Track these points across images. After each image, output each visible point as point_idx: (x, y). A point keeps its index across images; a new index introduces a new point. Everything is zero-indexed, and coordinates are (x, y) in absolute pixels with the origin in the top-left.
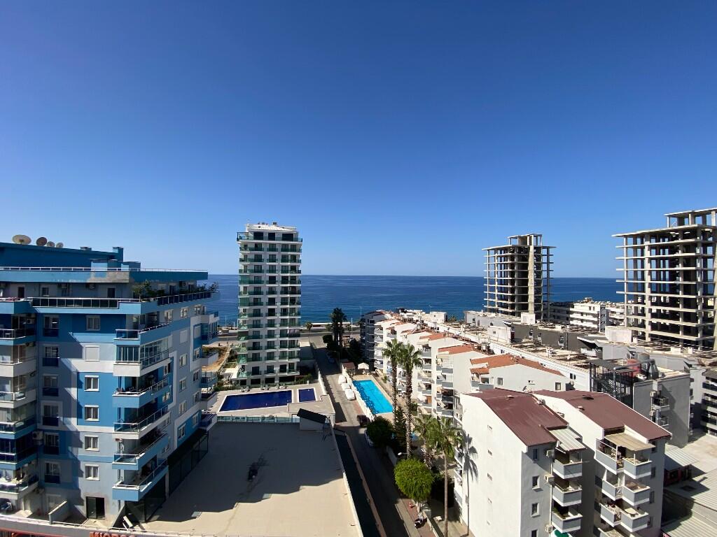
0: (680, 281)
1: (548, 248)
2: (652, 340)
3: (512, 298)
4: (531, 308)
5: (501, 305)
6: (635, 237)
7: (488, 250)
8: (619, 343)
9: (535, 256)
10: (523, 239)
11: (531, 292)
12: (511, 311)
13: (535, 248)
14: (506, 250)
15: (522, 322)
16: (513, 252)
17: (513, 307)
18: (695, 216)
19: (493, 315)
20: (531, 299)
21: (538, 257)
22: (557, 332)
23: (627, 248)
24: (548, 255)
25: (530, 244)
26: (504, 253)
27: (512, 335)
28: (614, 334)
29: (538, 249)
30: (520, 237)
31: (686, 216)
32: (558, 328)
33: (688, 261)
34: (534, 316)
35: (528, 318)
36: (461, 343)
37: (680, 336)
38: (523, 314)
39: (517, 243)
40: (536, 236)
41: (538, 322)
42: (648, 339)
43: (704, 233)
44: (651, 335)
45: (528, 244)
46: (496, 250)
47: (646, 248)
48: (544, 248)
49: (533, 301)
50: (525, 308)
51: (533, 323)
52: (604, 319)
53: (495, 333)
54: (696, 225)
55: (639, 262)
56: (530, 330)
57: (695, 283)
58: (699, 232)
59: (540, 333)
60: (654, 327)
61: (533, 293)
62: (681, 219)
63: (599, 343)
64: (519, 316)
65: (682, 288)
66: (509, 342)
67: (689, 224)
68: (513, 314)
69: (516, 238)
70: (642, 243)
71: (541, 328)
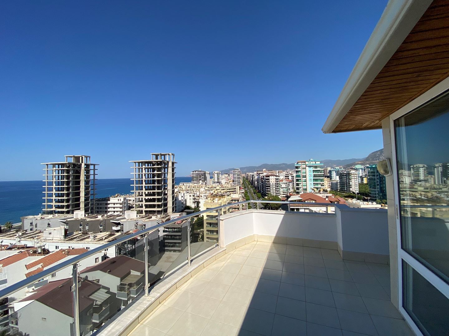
0: (156, 185)
1: (94, 165)
2: (146, 214)
3: (68, 201)
4: (82, 205)
5: (58, 207)
6: (139, 163)
7: (47, 165)
8: (131, 219)
9: (85, 170)
10: (77, 159)
11: (82, 194)
12: (66, 210)
13: (85, 165)
14: (63, 165)
15: (75, 218)
16: (69, 167)
17: (68, 207)
18: (162, 155)
19: (50, 216)
20: (82, 199)
21: (87, 171)
22: (99, 220)
23: (135, 168)
24: (94, 170)
25: (82, 162)
26: (62, 167)
27: (66, 231)
28: (129, 215)
29: (87, 166)
30: (74, 157)
31: (158, 155)
32: (100, 217)
33: (159, 176)
34: (84, 212)
35: (80, 214)
36: (15, 252)
37: (156, 209)
38: (76, 212)
39: (72, 160)
40: (86, 157)
41: (87, 215)
42: (144, 213)
43: (164, 163)
44: (146, 211)
45: (81, 162)
46: (54, 165)
47: (143, 169)
48: (92, 165)
49: (84, 201)
50: (77, 207)
51: (83, 217)
52: (126, 205)
53: (50, 233)
54: (161, 160)
55: (141, 175)
56: (81, 222)
57: (161, 185)
58: (163, 163)
59: (88, 223)
60: (147, 206)
61: (84, 195)
62: (157, 156)
63: (121, 221)
64: (73, 213)
65: (156, 187)
66: (62, 237)
67: (159, 160)
68: (68, 212)
69: (71, 157)
70: (142, 166)
71: (88, 220)
